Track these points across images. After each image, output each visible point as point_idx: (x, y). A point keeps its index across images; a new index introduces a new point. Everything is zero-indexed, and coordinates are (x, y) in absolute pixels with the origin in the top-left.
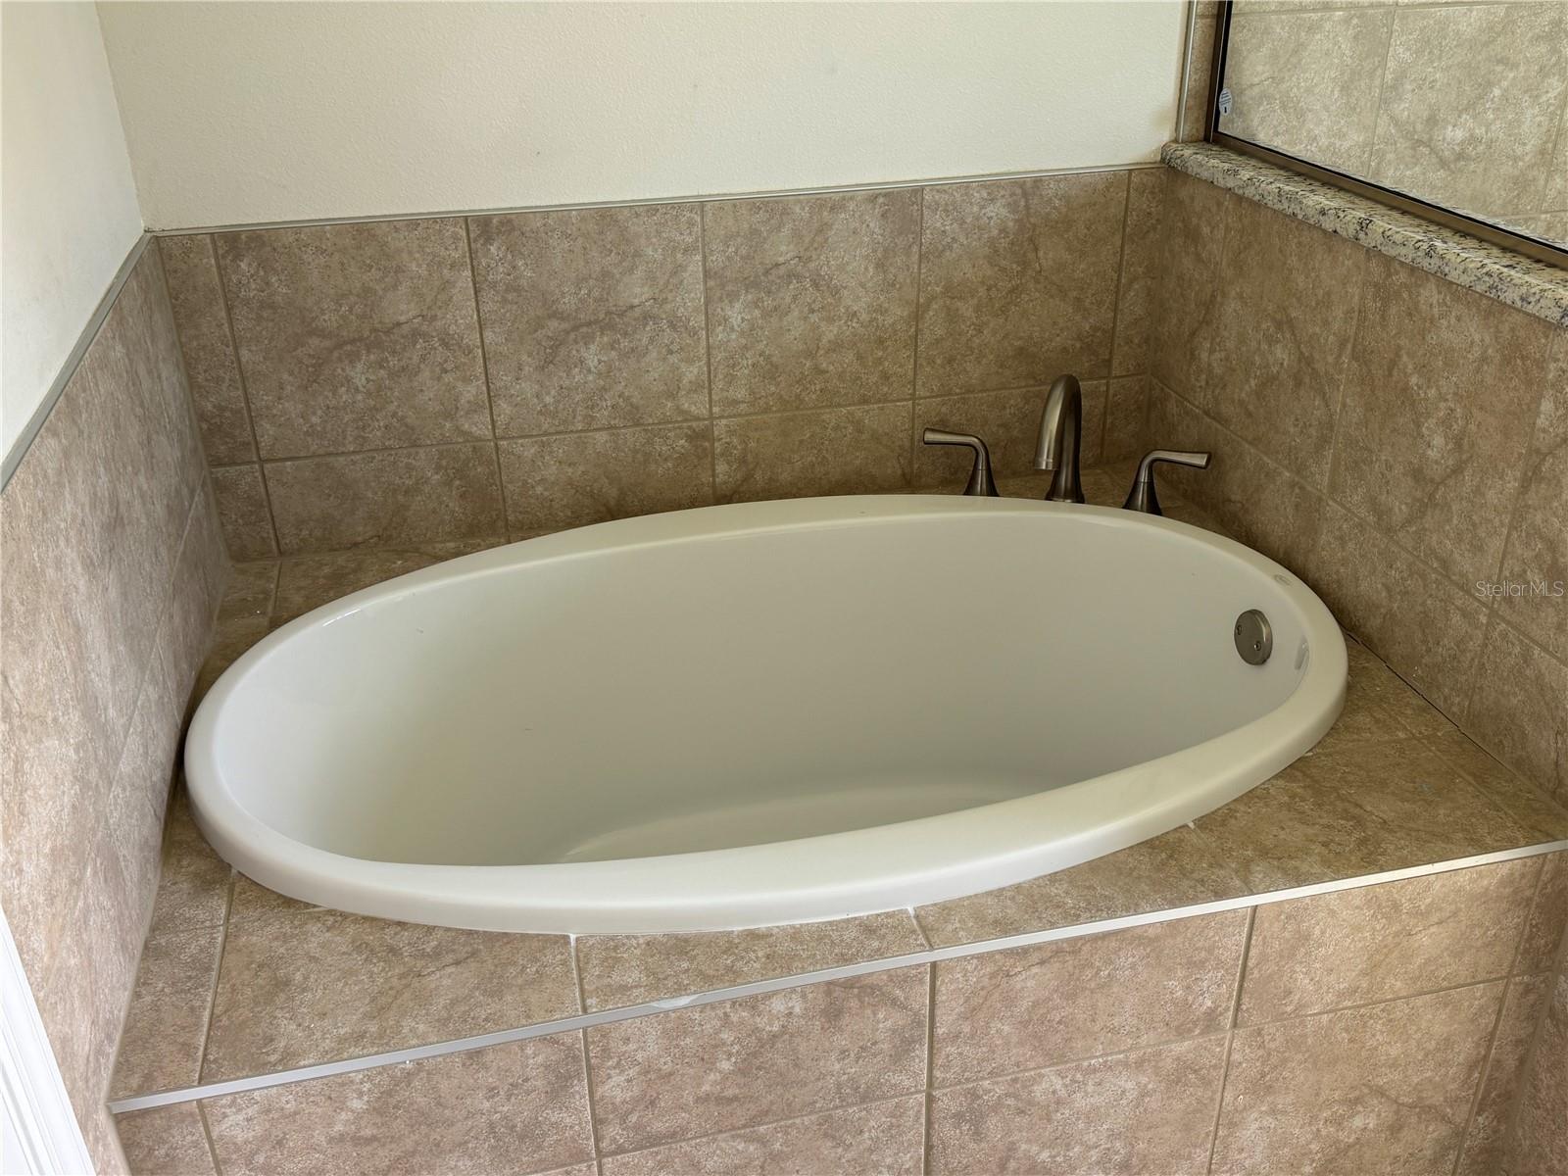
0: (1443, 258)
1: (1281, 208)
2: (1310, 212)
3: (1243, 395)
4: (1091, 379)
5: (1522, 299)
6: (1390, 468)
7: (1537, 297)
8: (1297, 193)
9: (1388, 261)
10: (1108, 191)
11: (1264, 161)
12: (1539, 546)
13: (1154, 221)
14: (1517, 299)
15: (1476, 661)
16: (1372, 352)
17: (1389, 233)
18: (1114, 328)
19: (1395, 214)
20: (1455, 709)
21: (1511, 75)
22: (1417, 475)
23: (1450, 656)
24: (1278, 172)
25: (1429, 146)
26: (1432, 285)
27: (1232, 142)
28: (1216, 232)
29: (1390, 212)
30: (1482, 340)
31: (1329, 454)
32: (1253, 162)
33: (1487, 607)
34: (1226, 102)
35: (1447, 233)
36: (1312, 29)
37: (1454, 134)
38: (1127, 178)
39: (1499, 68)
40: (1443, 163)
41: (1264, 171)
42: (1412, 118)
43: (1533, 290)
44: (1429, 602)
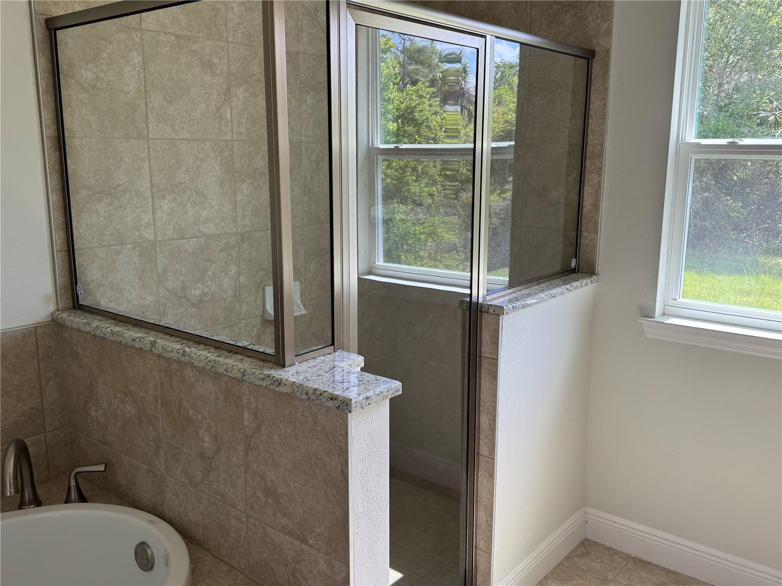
0: (190, 356)
1: (114, 339)
2: (128, 340)
3: (116, 430)
4: (35, 435)
5: (226, 371)
6: (190, 455)
7: (231, 369)
8: (120, 332)
9: (168, 359)
10: (25, 338)
11: (103, 316)
12: (258, 479)
13: (54, 350)
14: (224, 371)
15: (246, 540)
16: (170, 402)
17: (165, 347)
18: (43, 407)
19: (167, 337)
20: (243, 566)
21: (214, 266)
22: (202, 456)
23: (235, 541)
24: (111, 321)
25: (186, 299)
26: (188, 368)
27: (87, 308)
28: (86, 353)
29: (165, 336)
30: (215, 390)
31: (162, 453)
32: (98, 317)
33: (244, 513)
34: (80, 289)
35: (191, 343)
36: (118, 253)
37: (196, 292)
38: (34, 331)
39: (208, 263)
40: (194, 305)
41: (104, 322)
42: (175, 287)
43: (229, 366)
44: (220, 516)
